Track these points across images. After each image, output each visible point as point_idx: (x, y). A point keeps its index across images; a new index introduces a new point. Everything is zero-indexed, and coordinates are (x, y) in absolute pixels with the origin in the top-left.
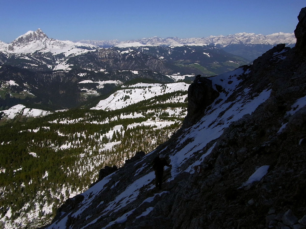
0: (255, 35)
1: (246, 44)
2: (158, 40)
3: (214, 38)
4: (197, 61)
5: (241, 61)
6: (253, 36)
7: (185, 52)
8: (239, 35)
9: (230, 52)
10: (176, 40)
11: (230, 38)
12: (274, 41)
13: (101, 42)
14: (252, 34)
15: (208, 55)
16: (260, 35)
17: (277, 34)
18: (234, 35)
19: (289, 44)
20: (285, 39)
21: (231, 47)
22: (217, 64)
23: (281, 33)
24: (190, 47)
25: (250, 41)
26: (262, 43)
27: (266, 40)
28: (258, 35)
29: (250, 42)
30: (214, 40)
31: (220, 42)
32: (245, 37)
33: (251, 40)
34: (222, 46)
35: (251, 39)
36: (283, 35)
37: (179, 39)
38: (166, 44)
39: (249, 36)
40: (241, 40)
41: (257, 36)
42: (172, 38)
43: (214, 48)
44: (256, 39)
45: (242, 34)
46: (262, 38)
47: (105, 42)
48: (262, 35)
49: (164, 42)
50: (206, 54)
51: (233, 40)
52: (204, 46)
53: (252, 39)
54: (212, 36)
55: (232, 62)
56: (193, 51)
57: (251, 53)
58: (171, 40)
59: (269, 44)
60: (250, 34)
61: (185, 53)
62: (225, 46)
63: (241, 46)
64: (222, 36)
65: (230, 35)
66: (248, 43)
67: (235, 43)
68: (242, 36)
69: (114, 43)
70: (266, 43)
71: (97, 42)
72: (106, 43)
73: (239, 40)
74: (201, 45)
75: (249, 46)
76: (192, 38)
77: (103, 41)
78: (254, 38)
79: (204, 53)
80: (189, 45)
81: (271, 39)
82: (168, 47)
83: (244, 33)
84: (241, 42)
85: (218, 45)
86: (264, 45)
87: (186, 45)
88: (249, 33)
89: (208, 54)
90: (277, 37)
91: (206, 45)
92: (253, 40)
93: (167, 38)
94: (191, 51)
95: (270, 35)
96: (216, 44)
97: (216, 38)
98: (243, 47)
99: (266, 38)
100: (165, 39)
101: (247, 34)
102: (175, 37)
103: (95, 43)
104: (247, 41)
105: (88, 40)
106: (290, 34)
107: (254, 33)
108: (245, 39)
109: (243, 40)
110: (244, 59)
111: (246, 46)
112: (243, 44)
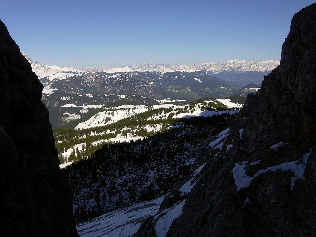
0: (246, 62)
1: (238, 71)
2: (149, 67)
3: (206, 65)
4: (188, 86)
5: (233, 87)
6: (244, 63)
7: (176, 77)
8: (230, 62)
9: (222, 79)
10: (168, 66)
11: (222, 65)
12: (265, 69)
13: (90, 68)
14: (243, 61)
15: (200, 81)
16: (251, 63)
17: (268, 62)
18: (226, 62)
21: (223, 73)
22: (208, 90)
23: (272, 61)
24: (181, 72)
26: (253, 70)
27: (257, 67)
28: (249, 62)
29: (242, 69)
30: (205, 67)
31: (212, 69)
32: (236, 64)
33: (243, 67)
34: (214, 73)
35: (242, 66)
37: (170, 66)
38: (157, 71)
39: (240, 63)
40: (233, 67)
41: (248, 63)
42: (163, 65)
43: (205, 74)
44: (247, 66)
45: (233, 61)
46: (254, 65)
47: (94, 69)
48: (253, 62)
49: (155, 69)
50: (197, 79)
51: (225, 67)
52: (196, 72)
53: (243, 66)
54: (203, 64)
55: (224, 87)
56: (184, 77)
57: (243, 80)
58: (162, 67)
59: (260, 71)
61: (176, 79)
62: (217, 73)
63: (232, 73)
64: (214, 63)
65: (221, 62)
66: (240, 70)
67: (226, 70)
68: (233, 63)
69: (104, 70)
70: (258, 70)
71: (87, 68)
72: (96, 70)
73: (231, 67)
74: (192, 71)
75: (241, 73)
76: (183, 65)
77: (93, 68)
78: (245, 65)
79: (196, 79)
80: (180, 71)
81: (262, 66)
82: (158, 73)
83: (236, 60)
84: (232, 69)
85: (210, 72)
86: (255, 72)
87: (177, 71)
88: (240, 60)
89: (200, 79)
90: (268, 64)
91: (197, 71)
92: (245, 67)
93: (158, 65)
94: (182, 76)
95: (261, 63)
96: (207, 71)
97: (207, 65)
98: (235, 74)
99: (257, 65)
100: (156, 66)
101: (239, 61)
102: (166, 64)
103: (84, 69)
104: (238, 68)
105: (77, 67)
107: (245, 60)
108: (236, 66)
109: (234, 67)
110: (236, 85)
111: (238, 72)
112: (235, 71)
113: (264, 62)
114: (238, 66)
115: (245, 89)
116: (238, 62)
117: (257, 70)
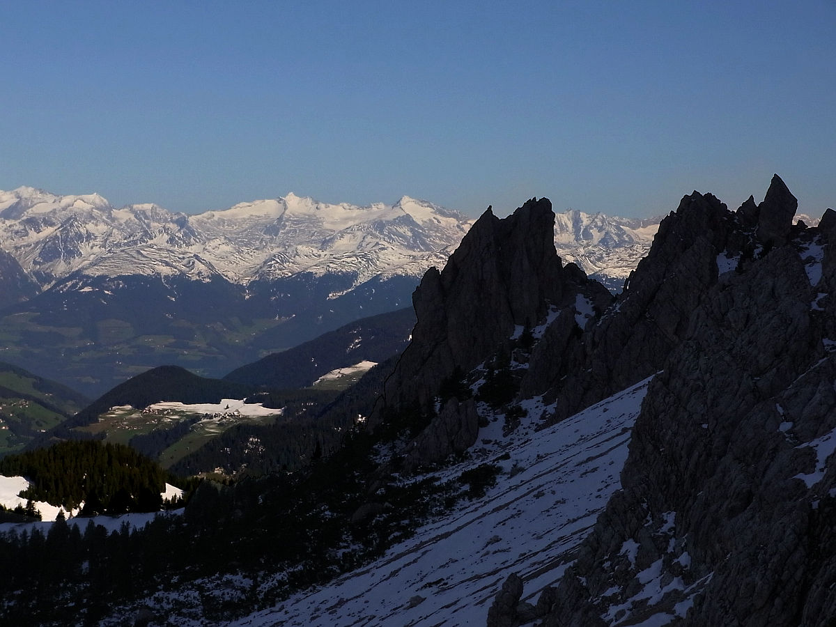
0: (107, 209)
1: (48, 278)
5: (19, 396)
6: (91, 217)
12: (254, 259)
14: (82, 203)
16: (144, 212)
17: (267, 208)
19: (362, 279)
20: (325, 243)
23: (296, 204)
25: (72, 253)
26: (165, 270)
27: (194, 249)
28: (132, 211)
29: (76, 264)
32: (33, 223)
33: (84, 248)
35: (79, 237)
36: (312, 220)
39: (63, 215)
41: (123, 215)
44: (118, 236)
45: (9, 199)
46: (165, 229)
48: (162, 212)
53: (89, 236)
59: (217, 279)
60: (67, 200)
66: (60, 268)
68: (7, 213)
70: (200, 266)
75: (73, 294)
78: (102, 228)
81: (229, 240)
83: (26, 192)
86: (180, 281)
88: (59, 194)
90: (273, 228)
92: (99, 241)
95: (217, 215)
98: (25, 299)
99: (190, 233)
101: (50, 198)
104: (50, 251)
106: (356, 212)
107: (101, 193)
108: (34, 236)
109: (19, 242)
110: (41, 384)
111: (46, 287)
112: (25, 277)
113: (244, 211)
114: (42, 235)
115: (117, 411)
116: (44, 205)
117: (190, 265)
